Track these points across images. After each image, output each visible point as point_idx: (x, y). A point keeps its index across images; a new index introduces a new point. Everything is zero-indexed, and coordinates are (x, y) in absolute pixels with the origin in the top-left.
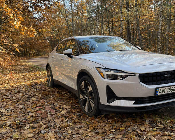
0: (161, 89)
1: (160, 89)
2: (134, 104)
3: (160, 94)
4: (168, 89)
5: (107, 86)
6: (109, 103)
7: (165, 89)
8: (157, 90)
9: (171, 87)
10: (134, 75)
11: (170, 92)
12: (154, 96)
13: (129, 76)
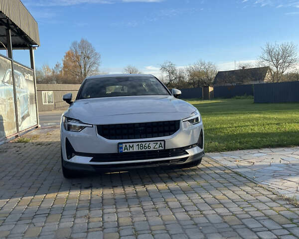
0: (126, 146)
1: (124, 145)
2: (91, 161)
3: (126, 151)
4: (138, 145)
5: (66, 138)
6: (68, 159)
7: (134, 145)
8: (120, 146)
9: (144, 144)
10: (91, 126)
11: (143, 150)
12: (117, 152)
13: (86, 127)
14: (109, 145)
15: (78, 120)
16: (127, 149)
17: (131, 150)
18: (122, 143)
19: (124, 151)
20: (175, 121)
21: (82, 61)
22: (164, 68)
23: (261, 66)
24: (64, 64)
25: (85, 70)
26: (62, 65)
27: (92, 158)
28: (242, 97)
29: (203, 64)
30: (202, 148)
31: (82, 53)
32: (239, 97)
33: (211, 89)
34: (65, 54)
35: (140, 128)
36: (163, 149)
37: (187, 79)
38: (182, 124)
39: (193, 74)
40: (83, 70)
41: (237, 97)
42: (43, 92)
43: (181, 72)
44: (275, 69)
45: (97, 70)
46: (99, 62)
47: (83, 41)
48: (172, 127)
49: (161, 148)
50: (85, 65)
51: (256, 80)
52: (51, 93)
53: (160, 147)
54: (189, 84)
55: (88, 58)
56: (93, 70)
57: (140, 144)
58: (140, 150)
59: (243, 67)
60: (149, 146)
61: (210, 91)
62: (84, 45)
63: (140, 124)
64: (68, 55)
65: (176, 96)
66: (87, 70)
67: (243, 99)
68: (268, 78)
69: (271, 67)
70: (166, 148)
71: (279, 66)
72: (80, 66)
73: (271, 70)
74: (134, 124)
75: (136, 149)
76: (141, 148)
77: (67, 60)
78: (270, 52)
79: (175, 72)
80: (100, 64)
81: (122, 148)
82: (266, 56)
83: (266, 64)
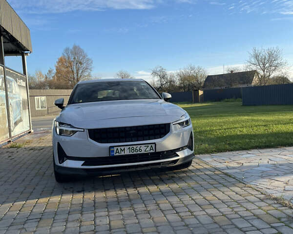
0: (117, 149)
4: (130, 148)
5: (58, 143)
6: (60, 163)
7: (125, 148)
8: (112, 149)
9: (135, 147)
10: (83, 130)
11: (135, 153)
12: (109, 156)
13: (78, 131)
14: (101, 149)
15: (70, 125)
16: (118, 152)
17: (123, 153)
18: (113, 147)
19: (115, 155)
20: (165, 125)
21: (75, 67)
22: (155, 73)
23: (248, 70)
24: (57, 70)
25: (77, 75)
26: (55, 71)
27: (84, 162)
28: (231, 100)
29: (192, 69)
30: (192, 150)
31: (74, 58)
32: (228, 100)
33: (201, 93)
34: (58, 60)
35: (131, 132)
36: (154, 151)
37: (177, 83)
38: (172, 127)
39: (184, 78)
40: (75, 75)
41: (226, 100)
42: (36, 97)
43: (172, 76)
44: (262, 73)
45: (89, 75)
46: (91, 67)
47: (75, 47)
48: (162, 130)
49: (152, 151)
50: (78, 71)
51: (244, 83)
52: (43, 98)
53: (151, 149)
54: (180, 88)
55: (81, 63)
56: (85, 75)
57: (131, 147)
58: (131, 153)
59: (232, 71)
60: (140, 149)
61: (200, 95)
62: (77, 51)
63: (131, 128)
64: (61, 61)
65: (167, 100)
66: (79, 75)
67: (232, 102)
68: (255, 81)
69: (258, 71)
70: (157, 151)
71: (266, 70)
72: (73, 71)
73: (258, 74)
74: (125, 128)
75: (127, 152)
76: (133, 151)
77: (60, 66)
78: (256, 57)
79: (166, 76)
80: (92, 69)
81: (113, 151)
82: (253, 60)
83: (254, 68)
